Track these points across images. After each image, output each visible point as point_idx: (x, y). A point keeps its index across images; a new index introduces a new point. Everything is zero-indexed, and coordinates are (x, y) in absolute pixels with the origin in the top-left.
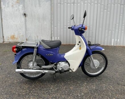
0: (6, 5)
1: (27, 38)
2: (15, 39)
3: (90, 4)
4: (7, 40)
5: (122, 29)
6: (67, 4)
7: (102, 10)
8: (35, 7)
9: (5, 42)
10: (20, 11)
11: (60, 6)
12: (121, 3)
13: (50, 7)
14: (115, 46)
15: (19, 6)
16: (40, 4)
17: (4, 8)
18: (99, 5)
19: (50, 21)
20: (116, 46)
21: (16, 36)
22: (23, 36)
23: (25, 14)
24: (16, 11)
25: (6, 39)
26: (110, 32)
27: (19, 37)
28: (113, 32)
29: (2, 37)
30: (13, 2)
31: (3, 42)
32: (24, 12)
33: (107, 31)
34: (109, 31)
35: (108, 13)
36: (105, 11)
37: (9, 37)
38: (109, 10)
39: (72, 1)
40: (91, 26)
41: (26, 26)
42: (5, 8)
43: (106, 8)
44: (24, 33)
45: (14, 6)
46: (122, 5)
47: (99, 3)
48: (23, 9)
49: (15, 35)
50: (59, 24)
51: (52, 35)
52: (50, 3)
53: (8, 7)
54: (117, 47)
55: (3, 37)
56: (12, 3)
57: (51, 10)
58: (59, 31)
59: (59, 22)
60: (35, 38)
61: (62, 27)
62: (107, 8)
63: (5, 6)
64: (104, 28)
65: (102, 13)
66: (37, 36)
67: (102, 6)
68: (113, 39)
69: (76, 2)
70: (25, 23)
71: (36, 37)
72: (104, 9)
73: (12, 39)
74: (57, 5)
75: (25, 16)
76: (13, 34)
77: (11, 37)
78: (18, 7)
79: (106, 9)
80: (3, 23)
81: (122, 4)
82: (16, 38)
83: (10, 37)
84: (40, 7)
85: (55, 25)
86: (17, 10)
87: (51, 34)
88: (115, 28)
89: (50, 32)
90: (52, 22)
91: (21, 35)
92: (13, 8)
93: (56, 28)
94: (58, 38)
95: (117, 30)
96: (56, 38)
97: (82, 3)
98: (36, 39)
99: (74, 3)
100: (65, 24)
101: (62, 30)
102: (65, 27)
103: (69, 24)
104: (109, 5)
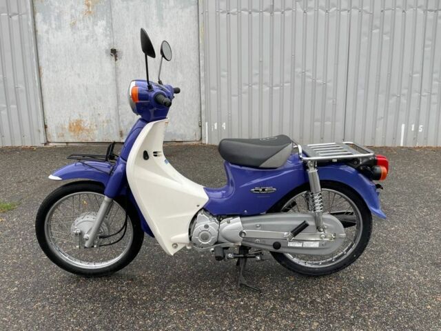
0: (53, 22)
1: (123, 128)
2: (85, 134)
3: (324, 13)
4: (59, 137)
5: (433, 92)
6: (250, 13)
7: (365, 29)
9: (51, 145)
10: (97, 40)
11: (228, 20)
12: (427, 6)
13: (196, 23)
14: (410, 149)
15: (95, 24)
16: (161, 17)
17: (47, 32)
18: (355, 12)
19: (197, 72)
20: (415, 148)
21: (87, 123)
22: (107, 122)
23: (114, 52)
24: (87, 43)
25: (55, 135)
26: (393, 101)
27: (96, 126)
28: (404, 101)
29: (42, 129)
30: (73, 11)
31: (47, 143)
32: (110, 45)
33: (382, 98)
34: (388, 97)
35: (386, 38)
36: (376, 31)
37: (63, 129)
38: (387, 28)
39: (267, 4)
40: (330, 84)
41: (117, 88)
42: (50, 32)
43: (377, 22)
44: (113, 112)
45: (80, 25)
46: (431, 11)
47: (355, 8)
48: (106, 36)
49: (84, 119)
50: (224, 80)
51: (203, 117)
52: (194, 13)
53: (59, 28)
54: (417, 150)
55: (46, 127)
56: (72, 16)
57: (196, 34)
58: (224, 102)
59: (225, 73)
61: (235, 91)
62: (382, 22)
63: (50, 25)
64: (372, 87)
65: (365, 39)
67: (366, 17)
68: (403, 126)
69: (278, 5)
70: (116, 80)
72: (372, 28)
73: (72, 134)
74: (217, 18)
75: (114, 58)
76: (76, 117)
77: (70, 127)
78: (90, 28)
79: (377, 28)
80: (44, 80)
81: (429, 8)
82: (88, 130)
83: (67, 126)
84: (162, 26)
85: (213, 83)
86: (87, 38)
87: (198, 113)
88: (410, 88)
89: (196, 106)
90: (202, 75)
91: (103, 118)
92: (74, 33)
93: (214, 92)
94: (221, 125)
95: (415, 95)
96: (216, 125)
97: (300, 10)
99: (272, 10)
100: (245, 79)
101: (235, 99)
102: (245, 88)
103: (256, 79)
104: (388, 13)
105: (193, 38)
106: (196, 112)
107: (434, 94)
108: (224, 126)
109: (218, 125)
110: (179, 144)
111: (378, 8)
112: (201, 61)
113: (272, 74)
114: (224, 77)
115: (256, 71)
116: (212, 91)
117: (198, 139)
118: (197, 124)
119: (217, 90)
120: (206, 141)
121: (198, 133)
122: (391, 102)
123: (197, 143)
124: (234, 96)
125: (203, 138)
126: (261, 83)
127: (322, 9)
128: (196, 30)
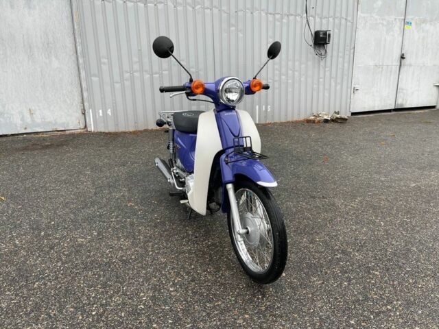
3: (191, 9)
6: (125, 2)
7: (224, 26)
8: (12, 7)
11: (103, 7)
12: (268, 10)
13: (68, 8)
18: (216, 11)
19: (74, 58)
20: (266, 124)
35: (241, 35)
36: (233, 29)
38: (241, 27)
40: (201, 73)
43: (233, 21)
46: (271, 14)
47: (215, 7)
50: (105, 68)
51: (86, 104)
54: (268, 126)
57: (70, 19)
58: (108, 88)
59: (106, 61)
60: (22, 119)
61: (117, 78)
62: (237, 21)
65: (225, 35)
66: (30, 110)
67: (224, 15)
68: (257, 107)
71: (27, 115)
72: (229, 25)
79: (233, 26)
81: (270, 12)
84: (30, 8)
85: (94, 70)
87: (80, 101)
89: (77, 93)
90: (81, 61)
93: (95, 79)
94: (106, 112)
96: (101, 111)
97: (170, 4)
98: (28, 120)
99: (145, 2)
100: (126, 67)
101: (118, 86)
102: (127, 75)
103: (136, 67)
104: (240, 14)
105: (67, 23)
106: (78, 100)
108: (109, 112)
109: (103, 111)
110: (63, 133)
111: (233, 9)
112: (78, 48)
113: (151, 63)
114: (104, 63)
115: (135, 59)
116: (93, 78)
117: (82, 126)
118: (80, 112)
119: (99, 77)
120: (92, 128)
121: (82, 121)
123: (82, 131)
124: (117, 83)
125: (88, 125)
126: (142, 71)
127: (190, 6)
128: (69, 15)
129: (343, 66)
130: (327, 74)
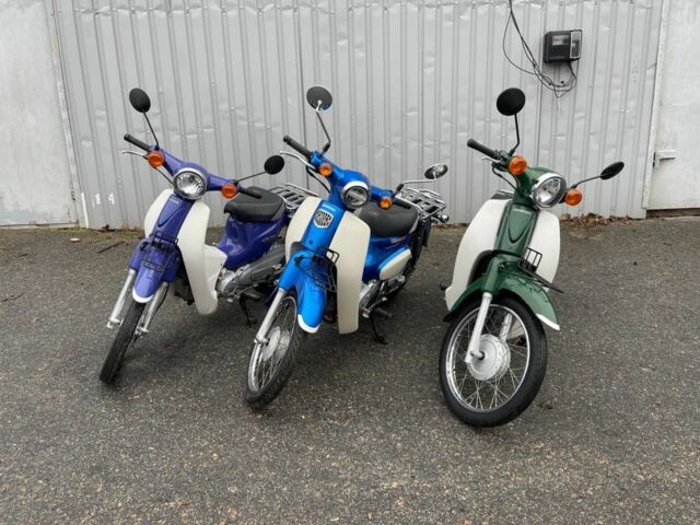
3: (255, 13)
5: (443, 139)
6: (133, 12)
7: (324, 39)
11: (97, 25)
18: (305, 11)
26: (379, 154)
28: (396, 154)
33: (362, 151)
34: (372, 149)
35: (361, 54)
36: (343, 43)
38: (360, 38)
40: (277, 130)
43: (342, 28)
46: (429, 6)
47: (305, 4)
50: (102, 124)
51: (75, 184)
58: (107, 159)
59: (103, 113)
62: (352, 28)
65: (325, 56)
67: (324, 19)
72: (335, 37)
74: (78, 21)
79: (343, 37)
85: (84, 129)
87: (67, 179)
88: (404, 135)
93: (87, 144)
94: (107, 197)
95: (414, 145)
96: (98, 196)
97: (215, 8)
99: (168, 7)
100: (139, 123)
103: (156, 123)
104: (359, 12)
107: (444, 143)
108: (111, 198)
109: (101, 196)
111: (343, 4)
113: (181, 114)
114: (100, 118)
115: (154, 109)
116: (84, 143)
119: (93, 141)
120: (86, 223)
121: (74, 212)
122: (376, 156)
126: (165, 129)
127: (253, 7)
129: (626, 107)
130: (580, 124)
